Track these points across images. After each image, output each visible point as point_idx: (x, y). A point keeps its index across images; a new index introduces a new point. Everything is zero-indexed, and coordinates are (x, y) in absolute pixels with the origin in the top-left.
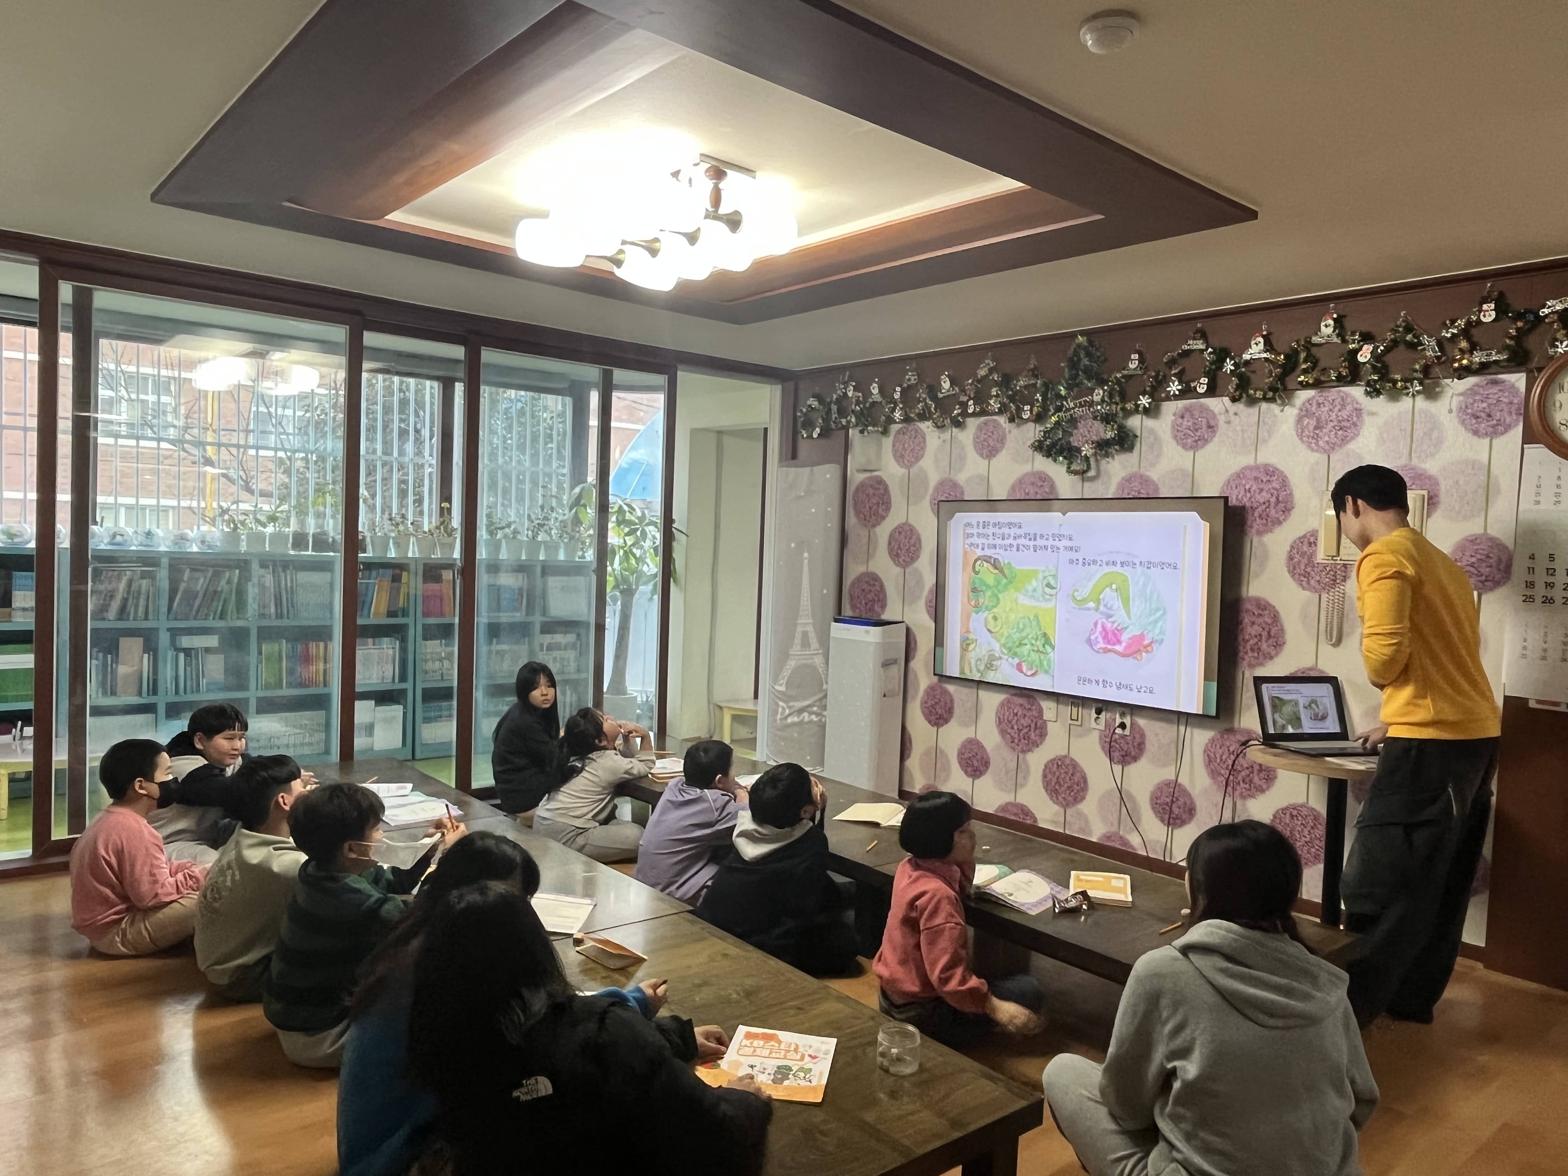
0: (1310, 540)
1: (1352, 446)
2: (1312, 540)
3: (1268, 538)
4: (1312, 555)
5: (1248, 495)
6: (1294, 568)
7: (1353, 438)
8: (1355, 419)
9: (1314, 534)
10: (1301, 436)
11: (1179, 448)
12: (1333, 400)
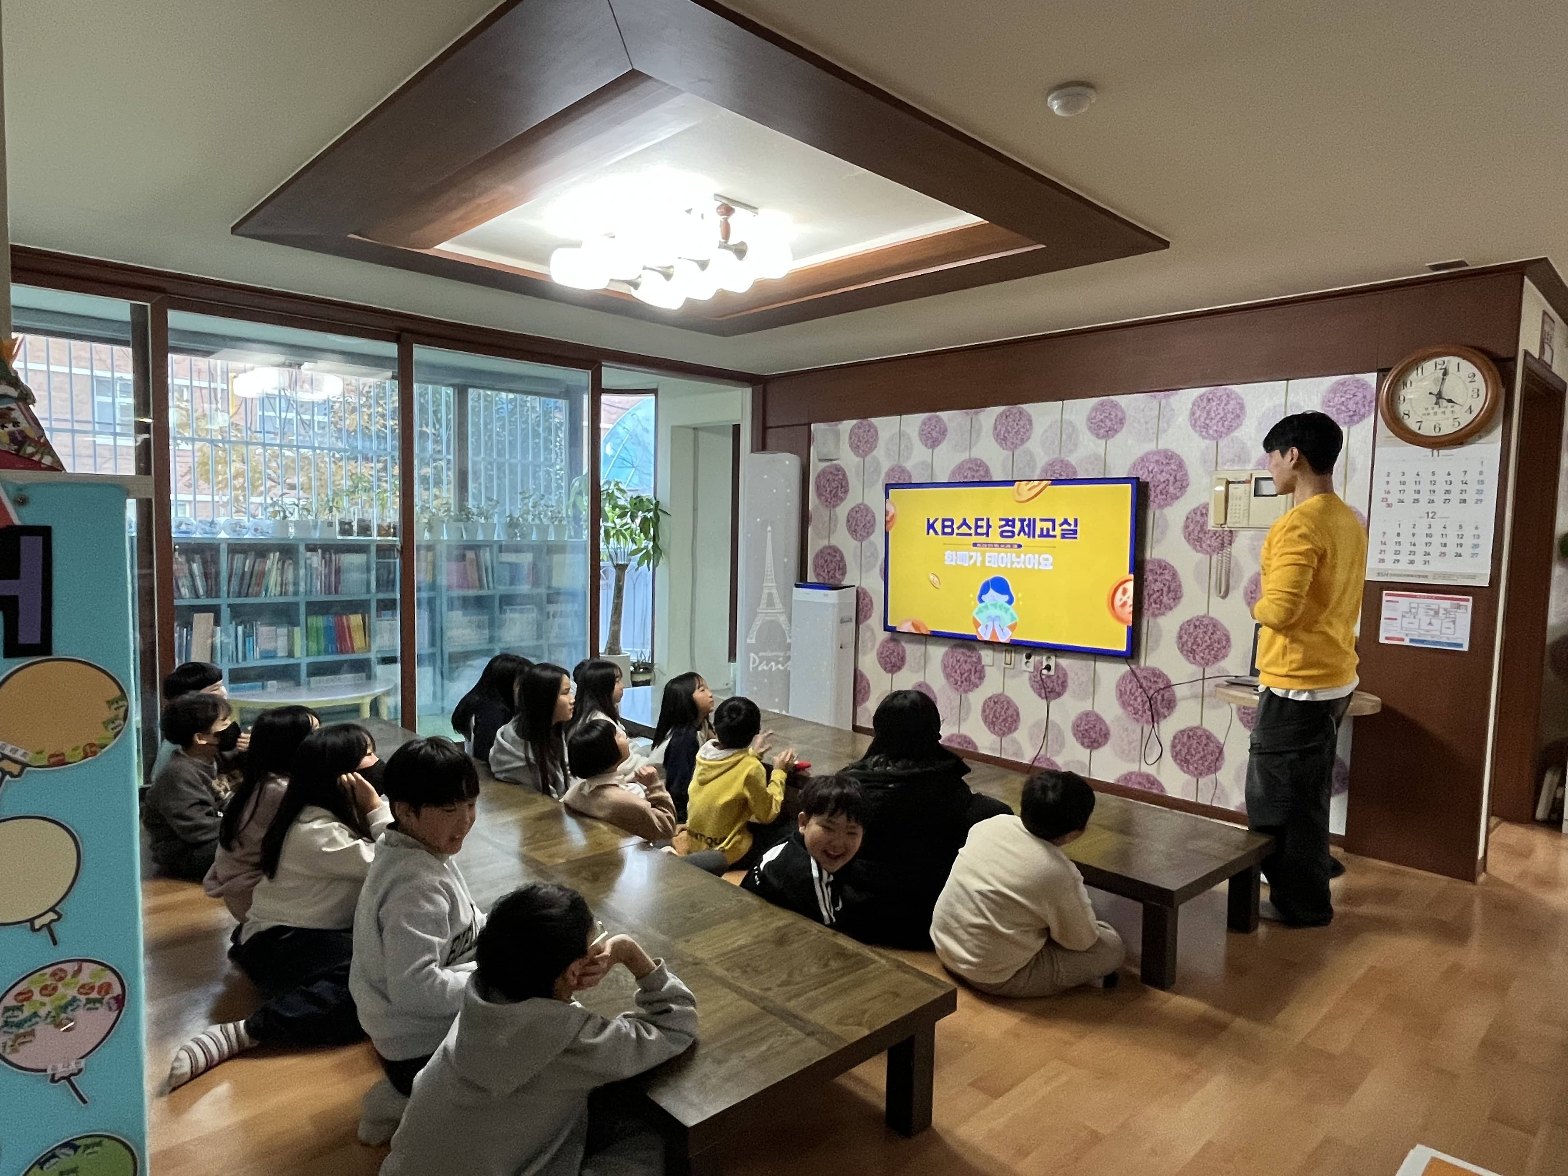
0: (1202, 512)
1: (1236, 434)
3: (1167, 511)
4: (1205, 523)
5: (1151, 475)
6: (1190, 534)
7: (1236, 428)
8: (1238, 411)
9: (1206, 506)
10: (1194, 426)
11: (1093, 438)
12: (1221, 396)
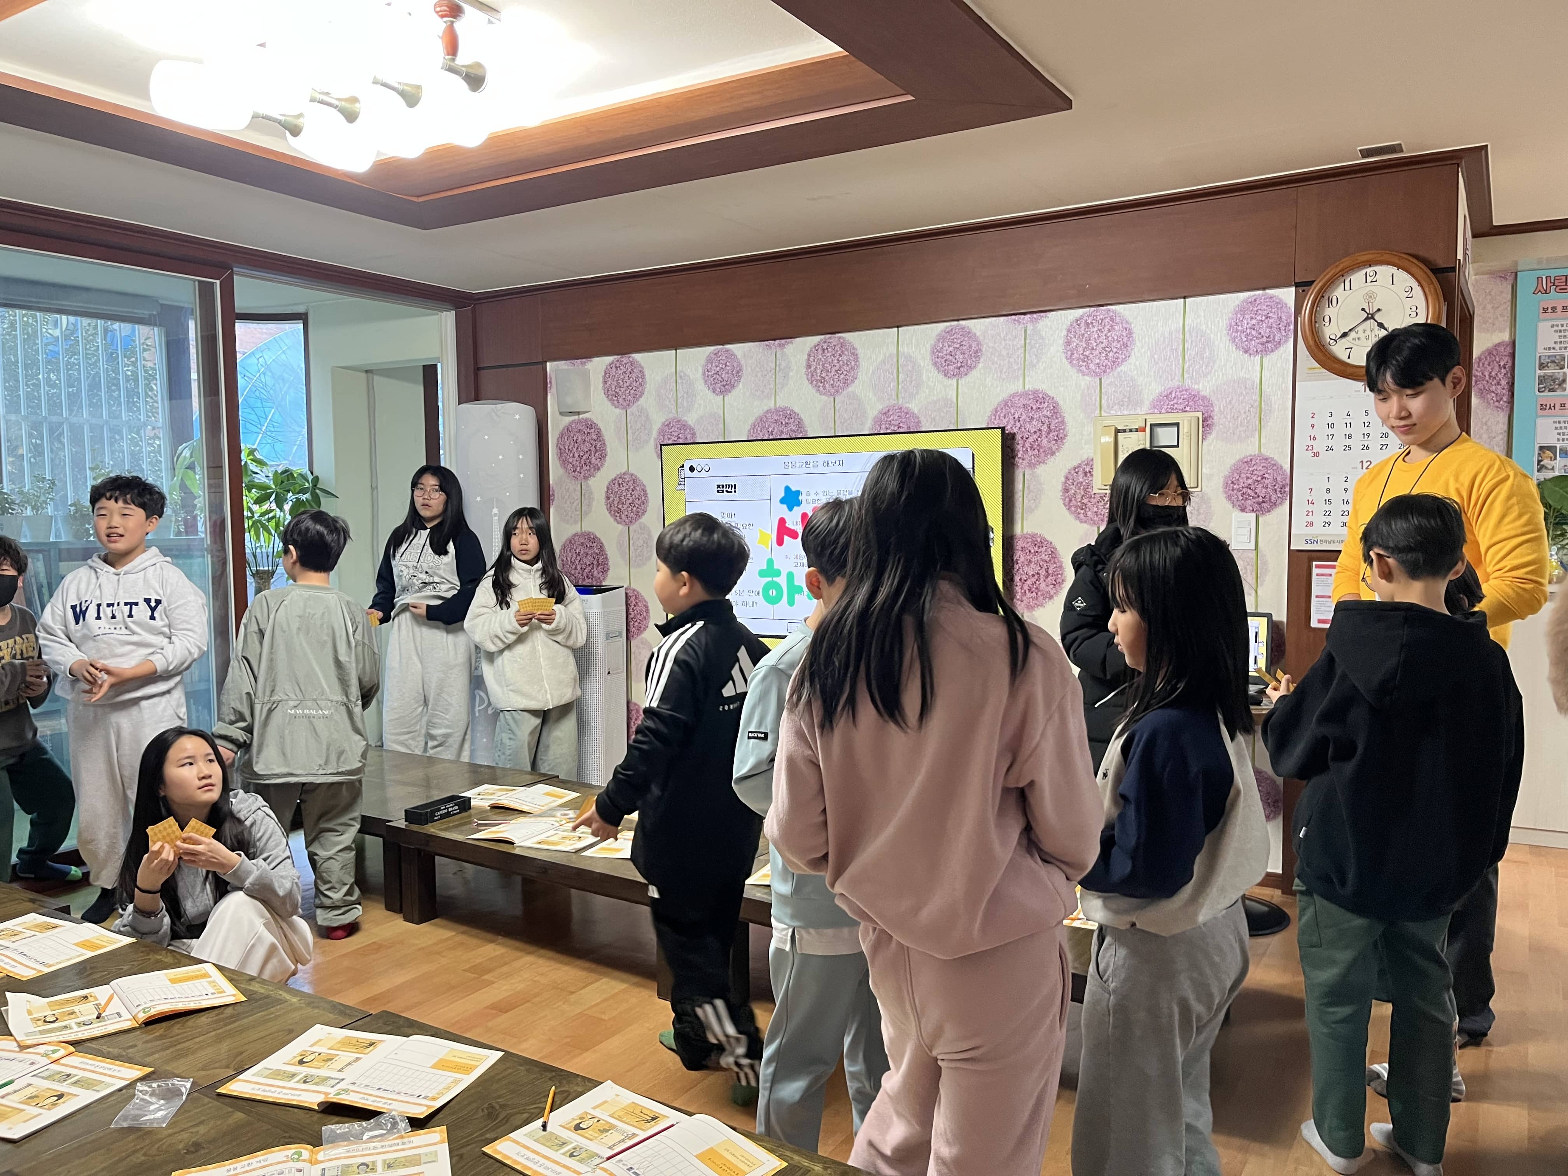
0: (1086, 469)
1: (1123, 368)
2: (1087, 470)
3: (1040, 470)
4: (1089, 485)
5: (1018, 424)
6: (1070, 501)
7: (1123, 360)
8: (1125, 339)
9: (1090, 462)
10: (1070, 359)
11: (941, 376)
12: (1102, 320)
